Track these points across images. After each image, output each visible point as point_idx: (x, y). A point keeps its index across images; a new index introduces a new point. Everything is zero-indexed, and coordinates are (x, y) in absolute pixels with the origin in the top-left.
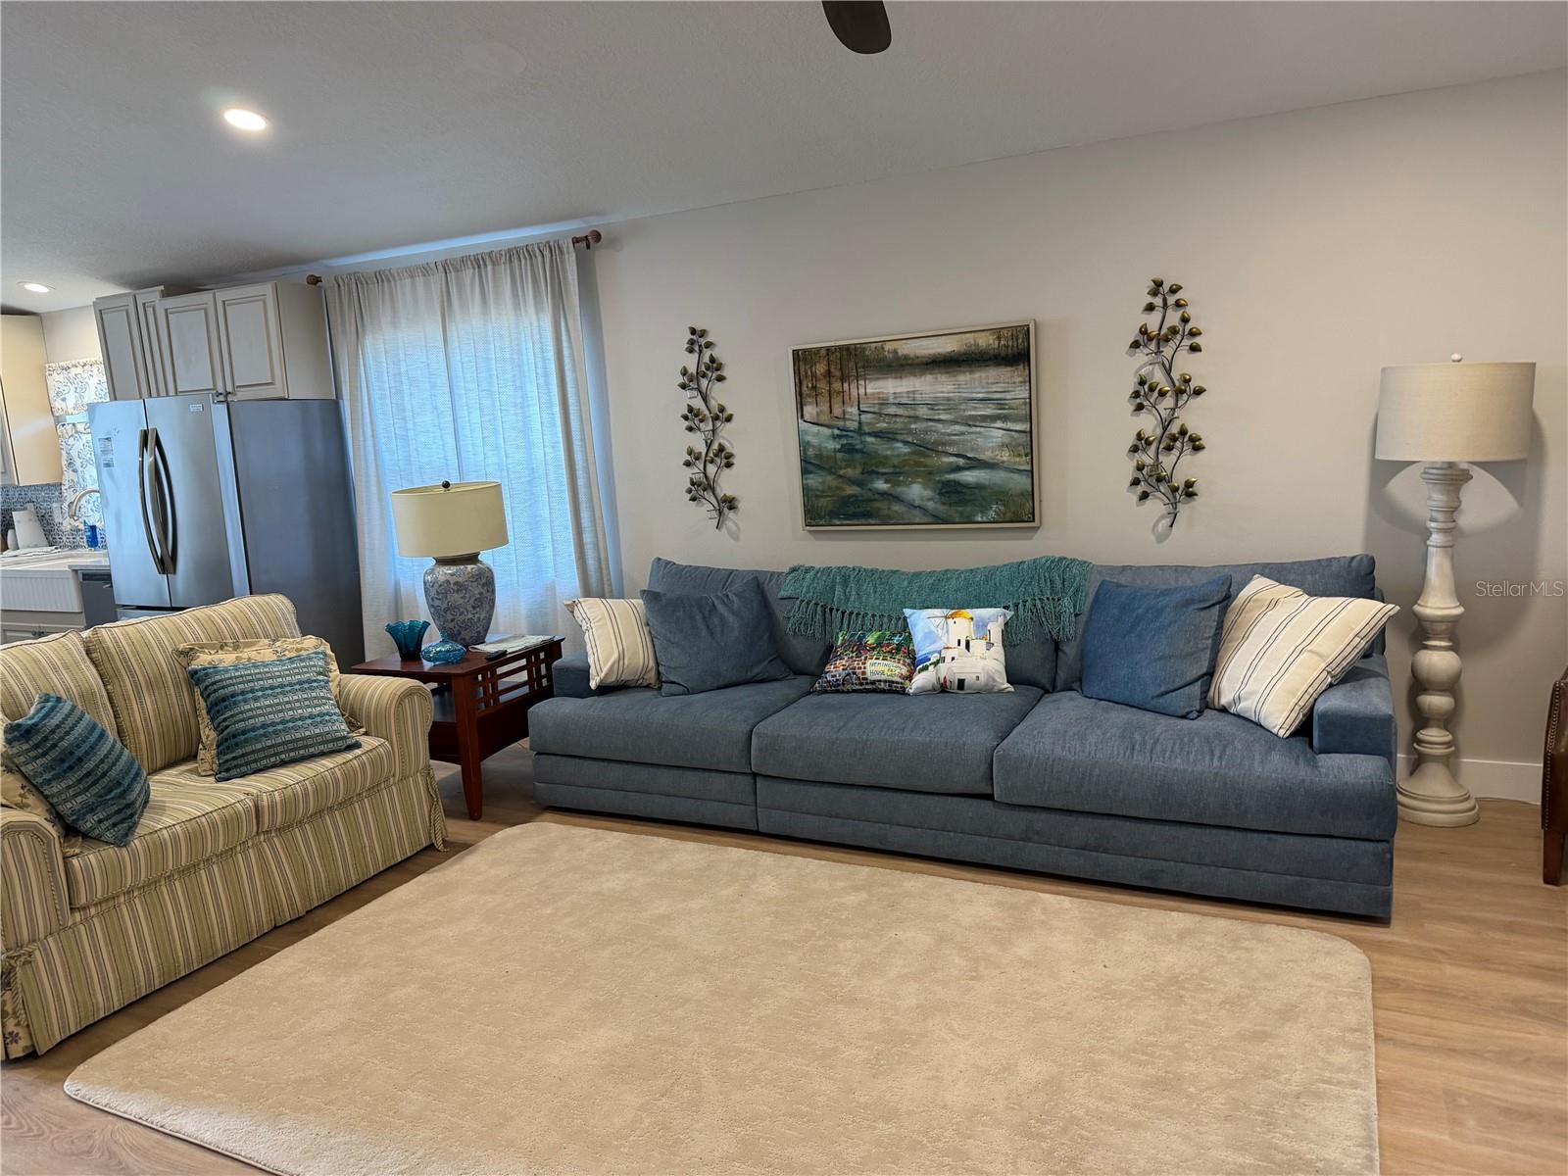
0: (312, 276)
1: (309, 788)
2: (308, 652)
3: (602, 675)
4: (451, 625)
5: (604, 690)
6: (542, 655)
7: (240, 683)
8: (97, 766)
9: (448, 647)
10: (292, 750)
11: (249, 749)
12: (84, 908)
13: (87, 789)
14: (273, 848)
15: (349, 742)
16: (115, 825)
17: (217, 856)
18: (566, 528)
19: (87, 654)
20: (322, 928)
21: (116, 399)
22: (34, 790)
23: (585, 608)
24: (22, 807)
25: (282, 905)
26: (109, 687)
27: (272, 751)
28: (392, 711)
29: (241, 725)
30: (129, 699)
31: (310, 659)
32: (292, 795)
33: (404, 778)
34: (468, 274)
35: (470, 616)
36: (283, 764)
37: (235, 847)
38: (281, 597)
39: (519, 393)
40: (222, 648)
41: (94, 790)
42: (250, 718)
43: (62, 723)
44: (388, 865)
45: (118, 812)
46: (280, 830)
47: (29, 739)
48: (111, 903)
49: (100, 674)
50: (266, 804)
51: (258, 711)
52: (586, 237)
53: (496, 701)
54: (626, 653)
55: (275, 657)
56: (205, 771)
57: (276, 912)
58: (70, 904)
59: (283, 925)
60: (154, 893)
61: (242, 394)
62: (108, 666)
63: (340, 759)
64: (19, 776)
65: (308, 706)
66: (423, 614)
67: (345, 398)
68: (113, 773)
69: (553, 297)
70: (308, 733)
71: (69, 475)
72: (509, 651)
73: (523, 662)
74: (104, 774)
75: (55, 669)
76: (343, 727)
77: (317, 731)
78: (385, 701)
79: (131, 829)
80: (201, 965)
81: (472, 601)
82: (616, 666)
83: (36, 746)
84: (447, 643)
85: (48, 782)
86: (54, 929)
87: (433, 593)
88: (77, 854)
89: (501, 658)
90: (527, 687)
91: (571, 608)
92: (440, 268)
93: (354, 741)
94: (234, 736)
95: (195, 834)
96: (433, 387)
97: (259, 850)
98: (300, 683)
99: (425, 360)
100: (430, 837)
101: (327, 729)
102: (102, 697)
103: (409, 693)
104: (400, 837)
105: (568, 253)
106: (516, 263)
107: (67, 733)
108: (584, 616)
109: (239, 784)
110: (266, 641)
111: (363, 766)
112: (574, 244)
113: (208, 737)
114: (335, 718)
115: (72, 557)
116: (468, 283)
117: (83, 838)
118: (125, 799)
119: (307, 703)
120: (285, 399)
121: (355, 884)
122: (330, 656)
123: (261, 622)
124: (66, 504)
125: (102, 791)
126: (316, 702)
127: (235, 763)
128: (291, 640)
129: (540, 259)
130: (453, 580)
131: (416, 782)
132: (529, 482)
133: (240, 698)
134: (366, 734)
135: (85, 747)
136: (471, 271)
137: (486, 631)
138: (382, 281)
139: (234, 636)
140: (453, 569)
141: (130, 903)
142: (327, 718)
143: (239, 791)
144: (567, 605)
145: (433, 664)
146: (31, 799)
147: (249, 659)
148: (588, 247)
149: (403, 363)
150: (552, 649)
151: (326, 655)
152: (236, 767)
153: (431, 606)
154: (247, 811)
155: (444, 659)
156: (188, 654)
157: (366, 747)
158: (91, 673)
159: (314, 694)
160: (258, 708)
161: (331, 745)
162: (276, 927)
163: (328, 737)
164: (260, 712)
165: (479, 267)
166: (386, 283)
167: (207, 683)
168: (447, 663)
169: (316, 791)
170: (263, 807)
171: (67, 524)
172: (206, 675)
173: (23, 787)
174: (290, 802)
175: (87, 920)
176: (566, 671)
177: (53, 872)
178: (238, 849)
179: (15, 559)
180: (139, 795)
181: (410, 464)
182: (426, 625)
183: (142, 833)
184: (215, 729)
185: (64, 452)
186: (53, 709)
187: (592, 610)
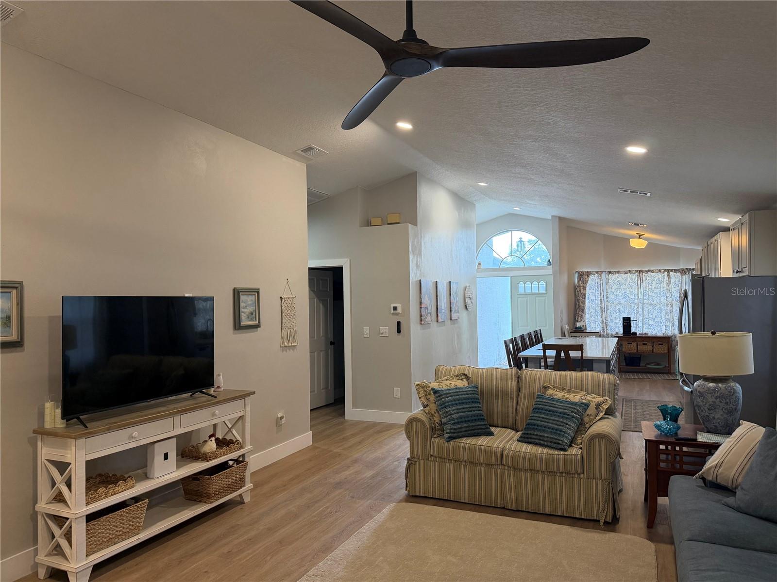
12: (435, 457)
14: (509, 474)
15: (563, 447)
25: (508, 500)
26: (519, 392)
32: (517, 456)
33: (589, 478)
37: (493, 465)
46: (515, 469)
49: (518, 386)
57: (506, 502)
59: (507, 509)
60: (458, 465)
75: (497, 379)
86: (424, 459)
100: (599, 516)
101: (555, 437)
103: (599, 436)
110: (584, 393)
111: (559, 460)
120: (749, 276)
134: (581, 448)
141: (450, 463)
147: (567, 398)
151: (587, 405)
155: (666, 432)
156: (546, 388)
163: (553, 441)
168: (665, 435)
169: (530, 459)
175: (435, 461)
178: (495, 467)
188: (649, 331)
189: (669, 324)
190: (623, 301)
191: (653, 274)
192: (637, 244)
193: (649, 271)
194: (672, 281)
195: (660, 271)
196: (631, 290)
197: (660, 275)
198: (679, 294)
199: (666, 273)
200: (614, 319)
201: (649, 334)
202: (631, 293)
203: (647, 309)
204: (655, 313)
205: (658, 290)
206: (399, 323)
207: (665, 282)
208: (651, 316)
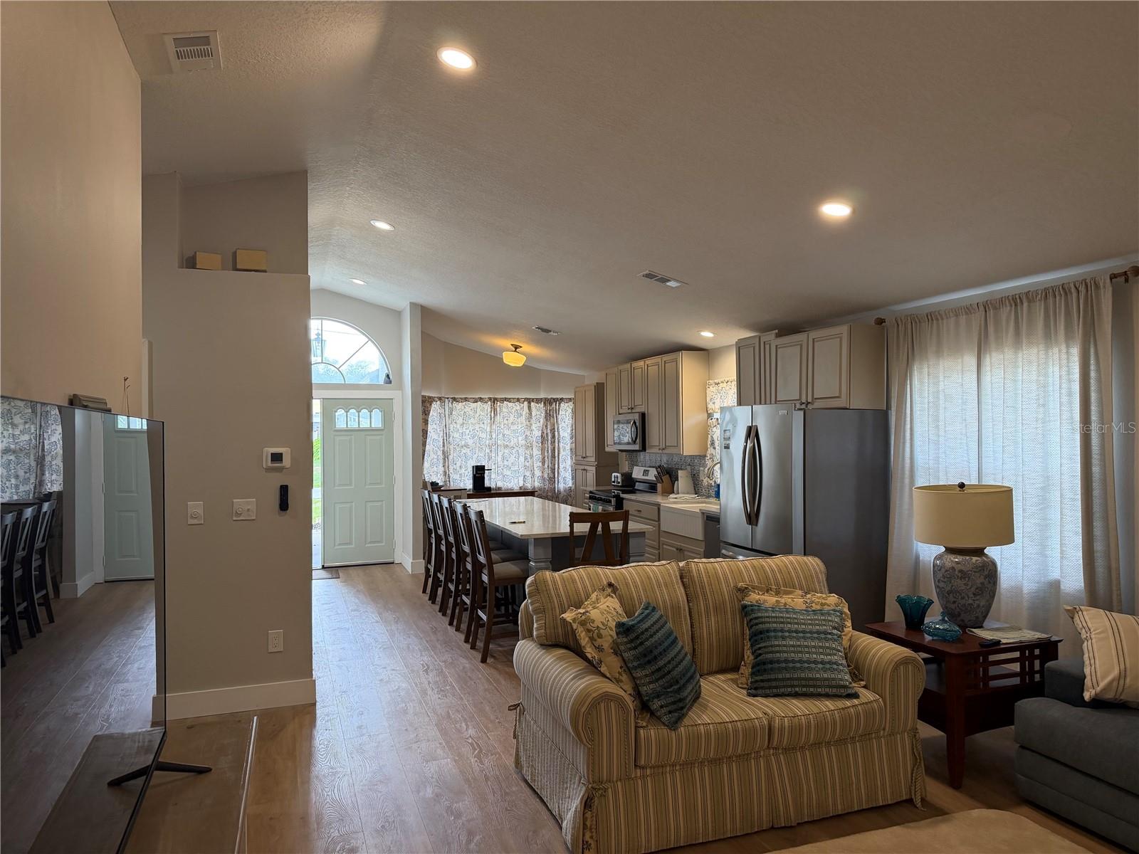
0: (878, 318)
1: (812, 722)
2: (829, 608)
3: (1099, 689)
4: (953, 606)
5: (1099, 704)
6: (1037, 652)
7: (775, 623)
8: (665, 665)
9: (946, 626)
10: (804, 686)
11: (773, 676)
12: (643, 768)
13: (657, 680)
14: (778, 762)
15: (850, 691)
16: (670, 712)
17: (737, 757)
18: (1076, 533)
19: (681, 578)
20: (806, 844)
21: (740, 405)
22: (627, 670)
23: (1087, 618)
24: (618, 681)
25: (779, 811)
26: (691, 604)
27: (789, 683)
28: (889, 672)
29: (770, 656)
30: (702, 616)
31: (829, 614)
32: (797, 724)
33: (892, 734)
34: (1005, 311)
35: (970, 601)
36: (796, 695)
37: (751, 754)
38: (816, 559)
39: (1041, 409)
40: (767, 591)
41: (661, 682)
42: (778, 652)
43: (650, 628)
44: (871, 806)
45: (674, 703)
46: (786, 750)
47: (628, 635)
48: (660, 770)
49: (686, 594)
50: (777, 725)
51: (785, 648)
52: (1125, 273)
53: (986, 685)
54: (1128, 673)
55: (804, 607)
56: (742, 683)
57: (774, 815)
58: (635, 762)
59: (778, 828)
60: (689, 771)
61: (818, 404)
62: (692, 589)
63: (841, 704)
64: (620, 658)
65: (821, 653)
66: (930, 591)
67: (892, 409)
68: (675, 673)
69: (1085, 323)
70: (818, 676)
71: (710, 450)
72: (1004, 641)
73: (1017, 654)
74: (669, 672)
75: (659, 586)
76: (846, 678)
77: (825, 676)
78: (884, 664)
79: (680, 719)
80: (714, 839)
81: (973, 589)
82: (1115, 684)
83: (631, 641)
84: (946, 622)
85: (635, 668)
86: (622, 778)
87: (940, 575)
88: (644, 727)
89: (995, 646)
90: (1018, 679)
91: (1072, 613)
92: (982, 308)
93: (853, 692)
94: (764, 664)
95: (723, 735)
96: (964, 403)
97: (767, 761)
98: (818, 632)
99: (960, 381)
100: (911, 792)
101: (833, 676)
102: (685, 610)
103: (905, 661)
104: (883, 785)
105: (1104, 287)
106: (1051, 300)
107: (651, 636)
108: (1085, 625)
109: (762, 703)
110: (800, 592)
111: (858, 715)
112: (1111, 279)
113: (748, 657)
114: (842, 668)
115: (705, 503)
116: (1004, 317)
117: (651, 715)
118: (679, 694)
119: (821, 650)
120: (847, 409)
121: (840, 813)
122: (846, 614)
123: (798, 577)
124: (706, 469)
125: (666, 684)
126: (828, 651)
127: (762, 684)
128: (819, 595)
129: (1075, 295)
130: (958, 567)
131: (903, 740)
132: (1043, 489)
133: (773, 634)
134: (865, 687)
135: (660, 649)
136: (1009, 308)
137: (985, 617)
138: (932, 320)
139: (777, 584)
140: (957, 559)
141: (673, 773)
142: (835, 667)
143: (760, 709)
144: (1068, 610)
145: (931, 638)
146: (624, 677)
147: (785, 604)
148: (1127, 281)
149: (941, 383)
150: (1048, 649)
151: (842, 613)
152: (762, 688)
153: (937, 587)
154: (762, 727)
155: (942, 637)
156: (743, 591)
157: (863, 700)
158: (680, 591)
159: (827, 645)
160: (784, 645)
161: (835, 690)
162: (772, 828)
163: (834, 683)
164: (785, 649)
165: (1016, 305)
166: (935, 321)
167: (751, 617)
168: (944, 640)
169: (817, 726)
170: (774, 727)
171: (705, 481)
172: (752, 610)
173: (621, 667)
174: (796, 729)
175: (643, 777)
176: (1059, 674)
177: (627, 734)
178: (753, 756)
179: (675, 500)
180: (689, 694)
181: (939, 464)
182: (931, 602)
183: (687, 724)
184: (753, 653)
185: (709, 436)
186: (648, 614)
187: (1094, 621)
188: (504, 485)
189: (528, 474)
190: (470, 442)
191: (510, 405)
192: (513, 360)
193: (506, 399)
194: (533, 414)
195: (518, 400)
196: (482, 426)
197: (517, 406)
198: (540, 432)
199: (526, 403)
200: (458, 468)
201: (503, 489)
202: (483, 430)
203: (500, 454)
204: (512, 459)
205: (515, 427)
206: (284, 490)
207: (524, 416)
208: (506, 463)
